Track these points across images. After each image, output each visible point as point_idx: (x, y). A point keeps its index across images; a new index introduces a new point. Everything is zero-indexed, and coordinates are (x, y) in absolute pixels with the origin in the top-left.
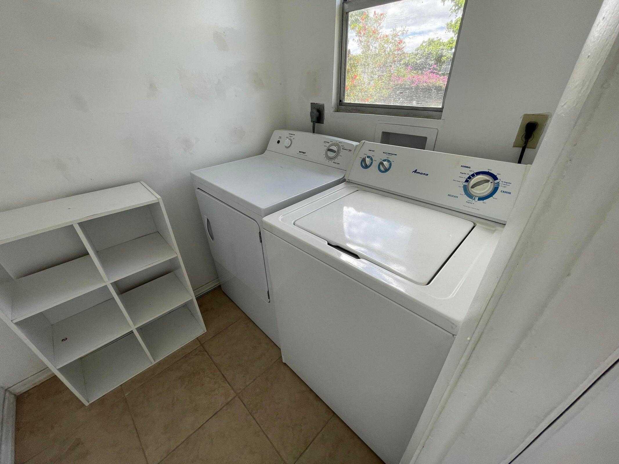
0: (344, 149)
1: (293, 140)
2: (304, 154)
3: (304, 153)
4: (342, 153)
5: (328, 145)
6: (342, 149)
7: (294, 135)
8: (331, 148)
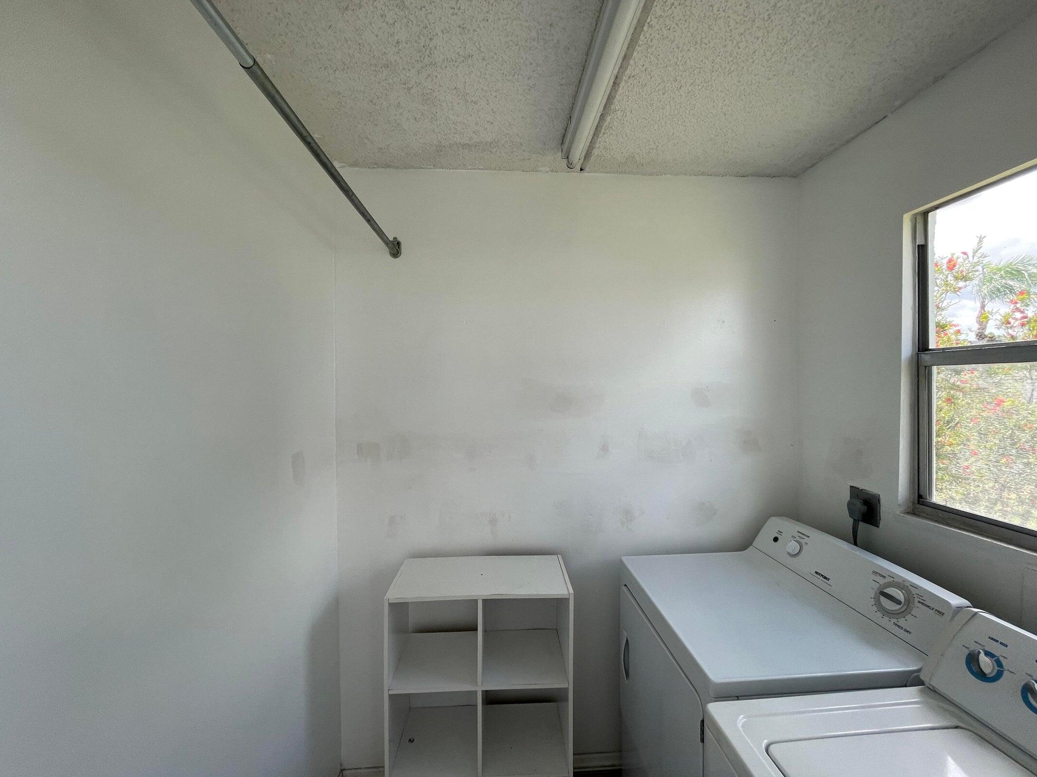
0: (923, 603)
1: (805, 547)
2: (825, 580)
3: (825, 578)
4: (918, 610)
5: (882, 581)
6: (919, 602)
7: (808, 537)
8: (891, 591)
